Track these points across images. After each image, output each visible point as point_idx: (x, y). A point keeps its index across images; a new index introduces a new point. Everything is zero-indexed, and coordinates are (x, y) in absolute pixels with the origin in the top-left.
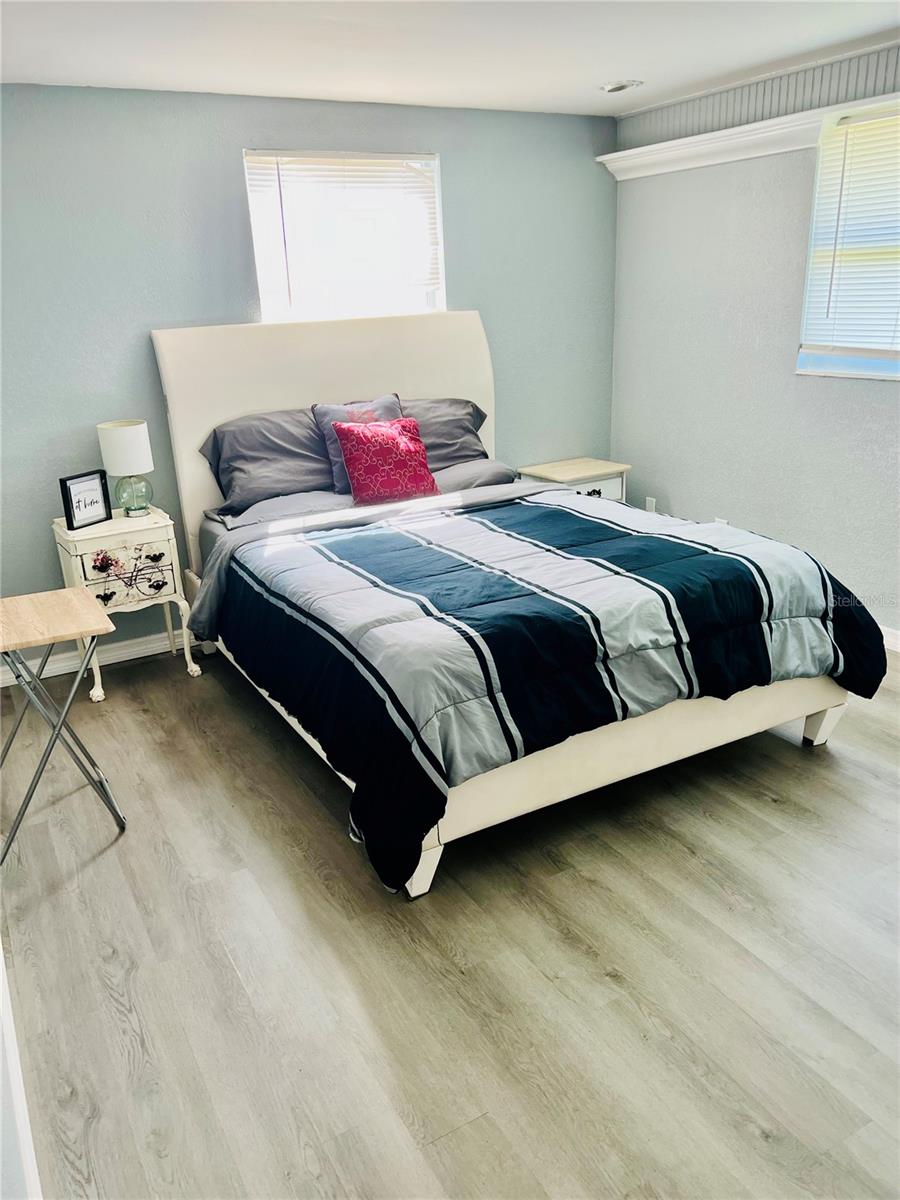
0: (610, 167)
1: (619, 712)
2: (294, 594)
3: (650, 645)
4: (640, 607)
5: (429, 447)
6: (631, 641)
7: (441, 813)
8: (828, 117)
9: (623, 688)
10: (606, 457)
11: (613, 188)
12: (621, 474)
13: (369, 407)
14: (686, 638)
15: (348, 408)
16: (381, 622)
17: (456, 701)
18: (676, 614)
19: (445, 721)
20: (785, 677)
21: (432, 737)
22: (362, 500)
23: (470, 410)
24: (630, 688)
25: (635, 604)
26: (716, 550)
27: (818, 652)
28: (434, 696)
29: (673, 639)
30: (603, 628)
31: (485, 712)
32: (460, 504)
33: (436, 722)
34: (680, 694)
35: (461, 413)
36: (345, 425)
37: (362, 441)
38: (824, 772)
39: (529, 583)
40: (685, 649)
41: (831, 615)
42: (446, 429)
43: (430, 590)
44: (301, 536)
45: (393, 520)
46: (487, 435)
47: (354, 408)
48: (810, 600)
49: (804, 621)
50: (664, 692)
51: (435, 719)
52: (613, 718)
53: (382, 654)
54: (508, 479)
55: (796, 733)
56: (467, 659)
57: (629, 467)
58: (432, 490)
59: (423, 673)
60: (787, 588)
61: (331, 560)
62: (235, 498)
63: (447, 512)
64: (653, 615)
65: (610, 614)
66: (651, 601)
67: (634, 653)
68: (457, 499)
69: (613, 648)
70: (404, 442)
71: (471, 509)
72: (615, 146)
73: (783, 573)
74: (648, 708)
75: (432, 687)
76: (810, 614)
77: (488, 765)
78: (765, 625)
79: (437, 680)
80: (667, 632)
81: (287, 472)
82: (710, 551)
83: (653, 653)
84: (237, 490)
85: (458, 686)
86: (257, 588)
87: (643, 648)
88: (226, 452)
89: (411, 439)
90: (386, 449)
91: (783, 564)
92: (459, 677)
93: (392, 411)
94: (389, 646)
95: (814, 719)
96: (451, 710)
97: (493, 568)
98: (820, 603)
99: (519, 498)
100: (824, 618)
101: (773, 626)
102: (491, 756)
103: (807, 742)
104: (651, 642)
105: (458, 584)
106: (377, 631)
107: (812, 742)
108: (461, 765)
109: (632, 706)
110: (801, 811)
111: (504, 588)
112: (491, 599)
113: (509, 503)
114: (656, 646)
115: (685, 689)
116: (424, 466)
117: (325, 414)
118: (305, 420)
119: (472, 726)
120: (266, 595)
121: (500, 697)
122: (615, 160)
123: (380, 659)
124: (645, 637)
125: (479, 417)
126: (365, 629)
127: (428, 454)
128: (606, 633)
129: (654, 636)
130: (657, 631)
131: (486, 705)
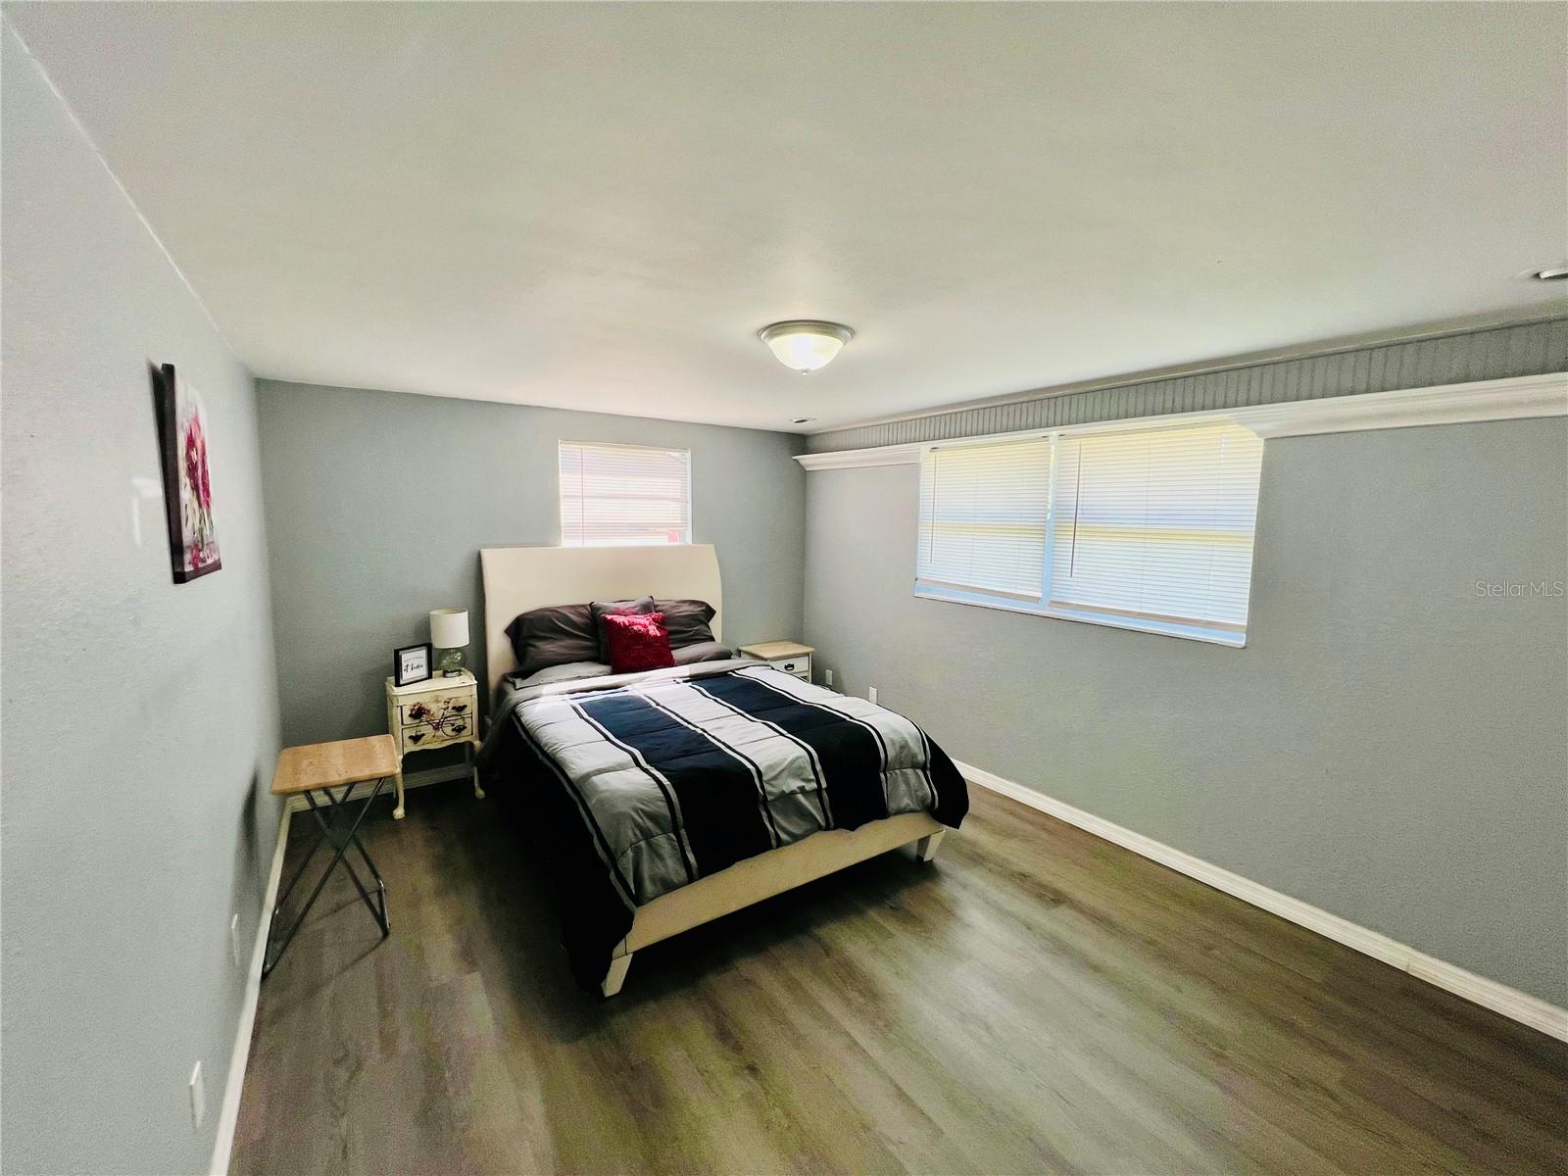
0: (802, 462)
1: (774, 842)
2: (546, 744)
3: (798, 791)
4: (794, 761)
5: (671, 633)
6: (784, 788)
7: (628, 928)
8: (925, 447)
9: (778, 823)
10: (800, 642)
11: (804, 475)
12: (807, 654)
13: (632, 604)
14: (824, 785)
15: (617, 605)
16: (600, 772)
17: (647, 835)
18: (818, 767)
19: (637, 851)
20: (899, 812)
21: (627, 863)
22: (615, 672)
23: (704, 608)
24: (784, 823)
25: (789, 760)
26: (851, 718)
27: (920, 794)
28: (630, 833)
29: (814, 785)
30: (764, 778)
31: (671, 844)
32: (688, 674)
33: (630, 853)
34: (820, 828)
35: (697, 609)
36: (609, 617)
37: (625, 629)
38: (929, 884)
39: (719, 741)
40: (825, 794)
41: (929, 766)
42: (683, 621)
43: (642, 745)
44: (567, 696)
45: (636, 685)
46: (716, 626)
47: (622, 606)
48: (914, 756)
49: (909, 771)
50: (806, 826)
51: (629, 851)
52: (768, 847)
53: (597, 796)
54: (725, 656)
55: (914, 851)
56: (661, 804)
57: (812, 649)
58: (670, 663)
59: (623, 814)
60: (897, 747)
61: (582, 717)
62: (528, 664)
63: (678, 680)
64: (800, 768)
65: (770, 767)
66: (800, 757)
67: (787, 798)
68: (686, 670)
69: (771, 793)
70: (653, 630)
71: (694, 679)
72: (806, 451)
73: (893, 736)
74: (796, 838)
75: (630, 824)
76: (914, 766)
77: (668, 887)
78: (882, 775)
79: (633, 819)
80: (809, 781)
81: (566, 647)
82: (848, 719)
83: (800, 797)
84: (528, 660)
85: (649, 824)
86: (524, 736)
87: (793, 793)
88: (525, 632)
89: (658, 628)
90: (641, 637)
91: (895, 731)
92: (652, 817)
93: (647, 608)
94: (602, 792)
95: (924, 842)
96: (643, 844)
97: (697, 727)
98: (921, 757)
99: (731, 671)
100: (924, 769)
101: (888, 775)
102: (672, 880)
103: (920, 858)
104: (799, 788)
105: (666, 740)
106: (594, 778)
107: (923, 859)
108: (649, 888)
109: (783, 836)
110: (909, 919)
111: (699, 743)
112: (686, 754)
113: (723, 675)
114: (802, 790)
115: (823, 824)
116: (666, 646)
117: (599, 609)
118: (585, 611)
119: (661, 858)
120: (529, 743)
121: (683, 832)
122: (806, 460)
123: (593, 802)
124: (794, 784)
125: (710, 612)
126: (588, 776)
127: (671, 637)
128: (768, 782)
129: (802, 784)
130: (804, 780)
131: (672, 839)
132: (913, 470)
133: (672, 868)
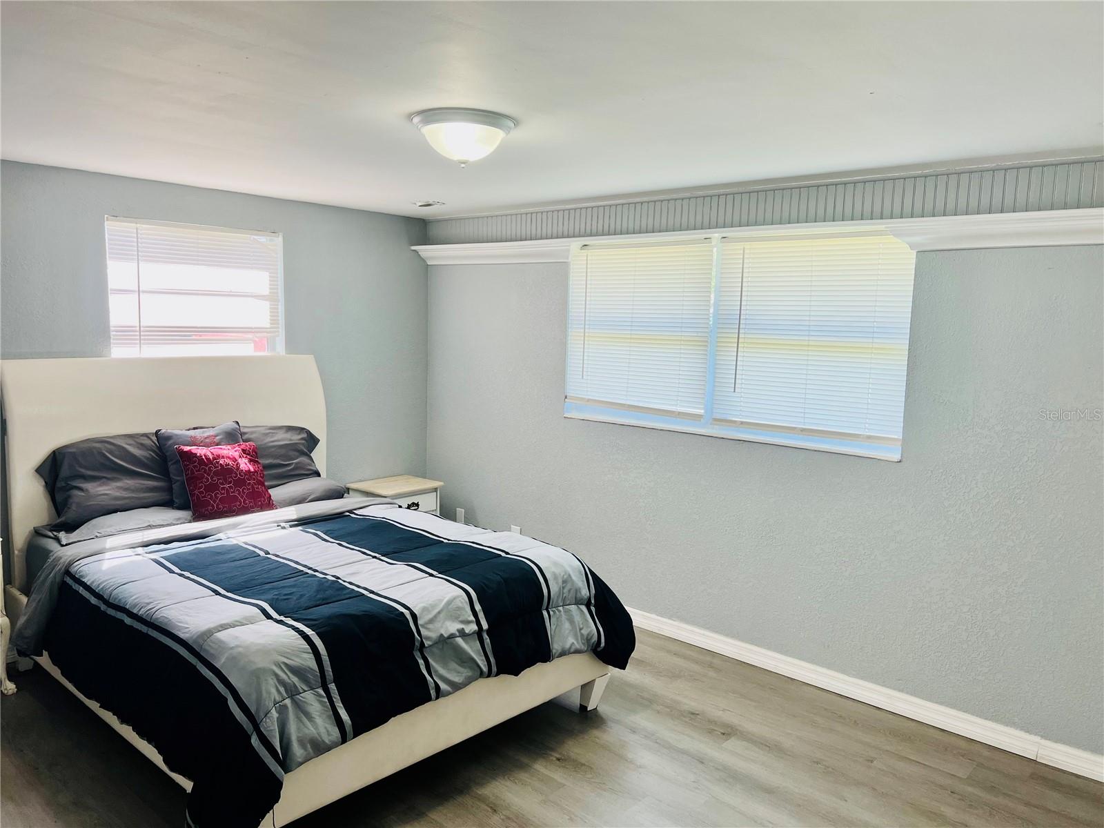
0: (423, 254)
1: (433, 693)
2: (135, 605)
3: (458, 634)
4: (449, 603)
5: (266, 467)
6: (443, 632)
7: (276, 798)
8: (575, 244)
9: (436, 671)
10: (422, 473)
11: (425, 271)
12: (435, 490)
13: (211, 432)
14: (485, 626)
15: (192, 433)
16: (224, 627)
17: (292, 692)
18: (478, 607)
19: (282, 710)
20: (563, 653)
21: (271, 726)
22: (199, 516)
23: (304, 435)
24: (442, 671)
25: (445, 601)
26: (507, 553)
27: (585, 632)
28: (273, 691)
29: (474, 627)
30: (420, 622)
31: (321, 702)
32: (295, 517)
33: (274, 714)
34: (481, 675)
35: (296, 438)
36: (187, 448)
37: (203, 462)
38: (596, 733)
39: (358, 587)
40: (485, 636)
41: (593, 602)
42: (283, 451)
43: (269, 596)
44: (140, 550)
45: (231, 533)
46: (320, 457)
47: (197, 434)
48: (578, 591)
49: (573, 607)
50: (466, 673)
51: (273, 711)
52: (428, 699)
53: (226, 655)
54: (338, 494)
55: (576, 701)
56: (305, 656)
57: (442, 483)
58: (268, 505)
59: (264, 670)
60: (560, 581)
61: (171, 571)
62: (71, 515)
63: (283, 524)
64: (459, 608)
65: (425, 609)
66: (458, 597)
67: (445, 642)
68: (293, 512)
69: (428, 638)
70: (244, 464)
71: (304, 522)
72: (426, 240)
73: (557, 571)
74: (456, 687)
75: (272, 681)
76: (578, 602)
77: (319, 748)
78: (545, 613)
79: (276, 675)
80: (469, 622)
81: (126, 489)
82: (503, 554)
83: (460, 641)
84: (74, 507)
85: (295, 679)
86: (93, 600)
87: (452, 636)
88: (65, 471)
89: (250, 461)
90: (228, 472)
91: (556, 564)
92: (296, 671)
93: (233, 436)
94: (232, 648)
95: (587, 688)
96: (288, 702)
97: (326, 574)
98: (585, 592)
99: (348, 511)
100: (588, 605)
101: (551, 613)
102: (323, 740)
103: (583, 708)
104: (458, 630)
105: (294, 590)
106: (221, 635)
107: (586, 708)
108: (297, 751)
109: (443, 686)
110: (577, 766)
111: (335, 590)
112: (325, 601)
113: (340, 515)
114: (462, 634)
115: (485, 669)
116: (263, 484)
117: (169, 438)
118: (147, 442)
119: (308, 715)
120: (103, 607)
121: (332, 687)
122: (426, 250)
123: (223, 660)
124: (452, 627)
125: (312, 441)
126: (209, 633)
127: (265, 473)
128: (422, 626)
129: (460, 626)
130: (463, 622)
131: (320, 696)
132: (560, 271)
133: (324, 728)
